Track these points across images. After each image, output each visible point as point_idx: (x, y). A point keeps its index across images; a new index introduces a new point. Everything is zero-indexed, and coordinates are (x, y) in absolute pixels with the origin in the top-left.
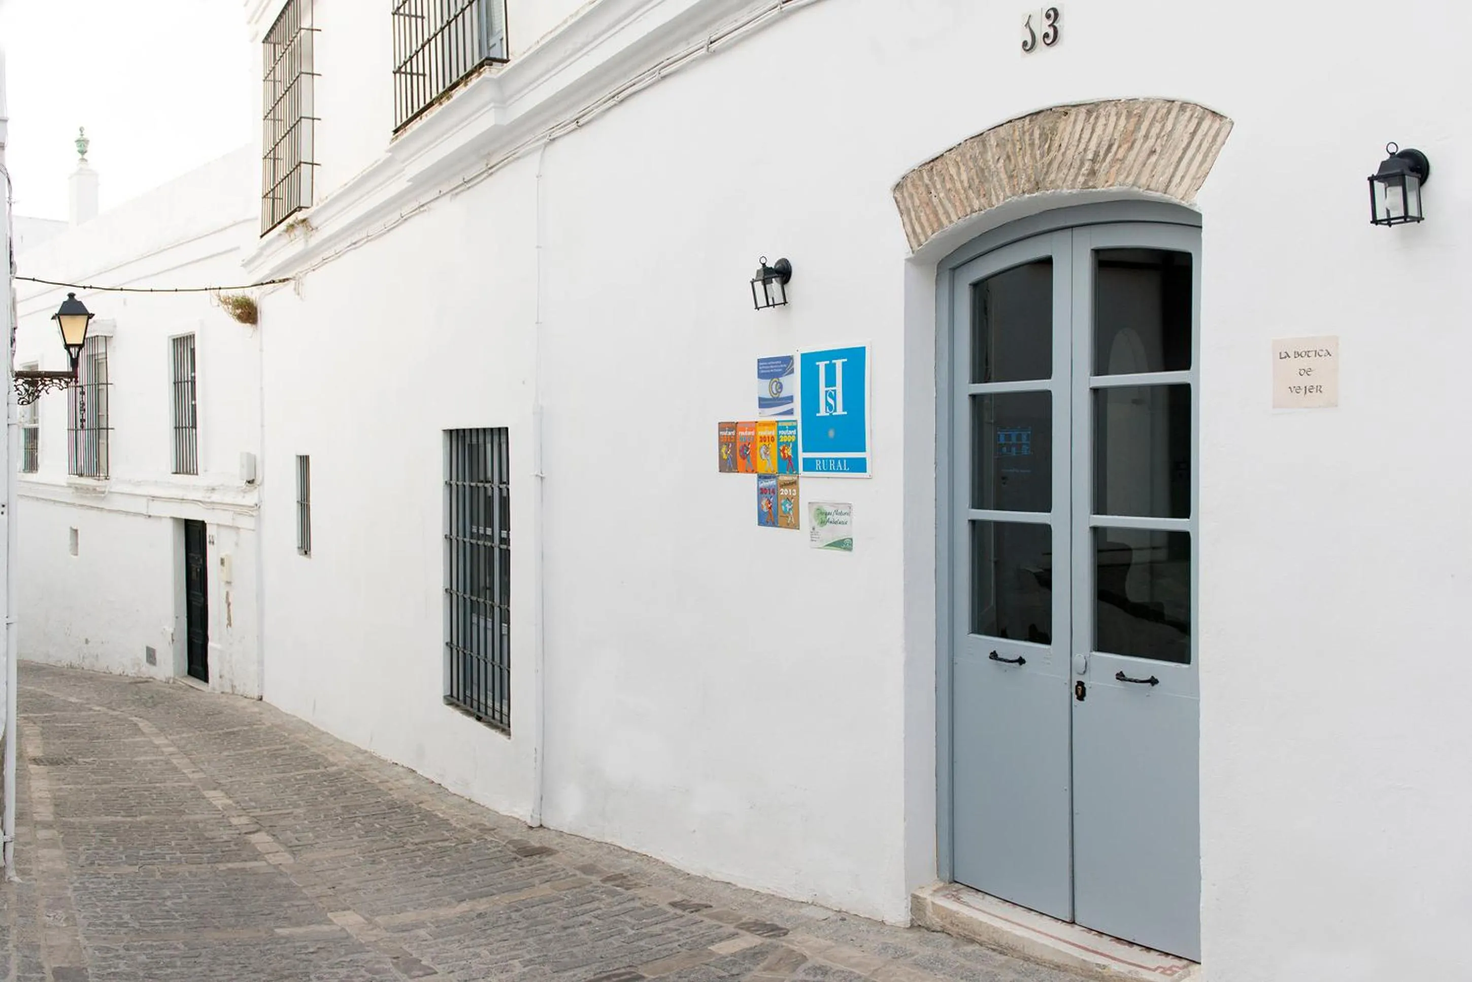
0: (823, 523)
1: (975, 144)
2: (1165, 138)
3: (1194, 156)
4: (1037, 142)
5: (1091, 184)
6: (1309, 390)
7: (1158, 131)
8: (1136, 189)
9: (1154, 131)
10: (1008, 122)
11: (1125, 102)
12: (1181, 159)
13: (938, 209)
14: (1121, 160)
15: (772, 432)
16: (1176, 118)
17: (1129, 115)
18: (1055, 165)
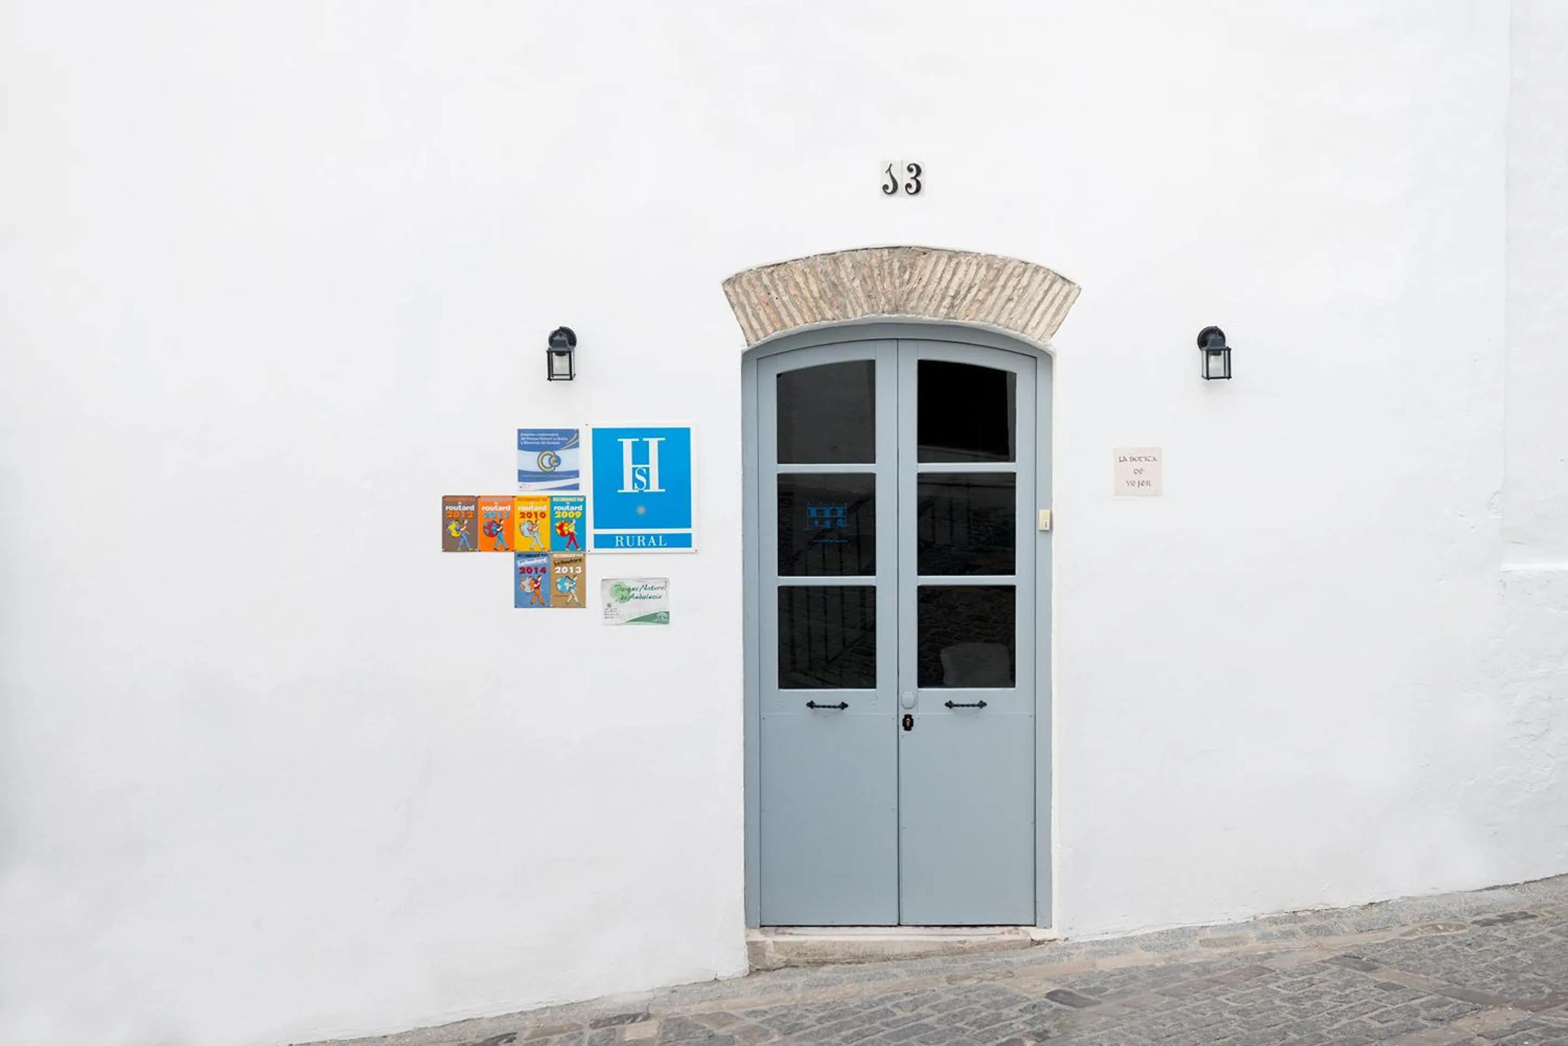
0: (623, 599)
1: (828, 260)
2: (1021, 291)
3: (1048, 308)
4: (896, 271)
5: (952, 315)
6: (1141, 484)
7: (1015, 283)
8: (995, 326)
9: (1012, 283)
10: (864, 249)
11: (985, 256)
12: (1036, 309)
13: (780, 309)
14: (980, 301)
15: (545, 508)
16: (1031, 276)
17: (989, 267)
18: (916, 295)
